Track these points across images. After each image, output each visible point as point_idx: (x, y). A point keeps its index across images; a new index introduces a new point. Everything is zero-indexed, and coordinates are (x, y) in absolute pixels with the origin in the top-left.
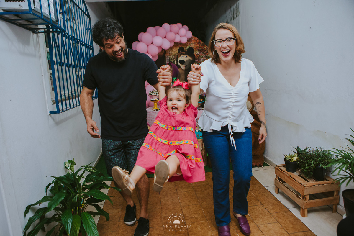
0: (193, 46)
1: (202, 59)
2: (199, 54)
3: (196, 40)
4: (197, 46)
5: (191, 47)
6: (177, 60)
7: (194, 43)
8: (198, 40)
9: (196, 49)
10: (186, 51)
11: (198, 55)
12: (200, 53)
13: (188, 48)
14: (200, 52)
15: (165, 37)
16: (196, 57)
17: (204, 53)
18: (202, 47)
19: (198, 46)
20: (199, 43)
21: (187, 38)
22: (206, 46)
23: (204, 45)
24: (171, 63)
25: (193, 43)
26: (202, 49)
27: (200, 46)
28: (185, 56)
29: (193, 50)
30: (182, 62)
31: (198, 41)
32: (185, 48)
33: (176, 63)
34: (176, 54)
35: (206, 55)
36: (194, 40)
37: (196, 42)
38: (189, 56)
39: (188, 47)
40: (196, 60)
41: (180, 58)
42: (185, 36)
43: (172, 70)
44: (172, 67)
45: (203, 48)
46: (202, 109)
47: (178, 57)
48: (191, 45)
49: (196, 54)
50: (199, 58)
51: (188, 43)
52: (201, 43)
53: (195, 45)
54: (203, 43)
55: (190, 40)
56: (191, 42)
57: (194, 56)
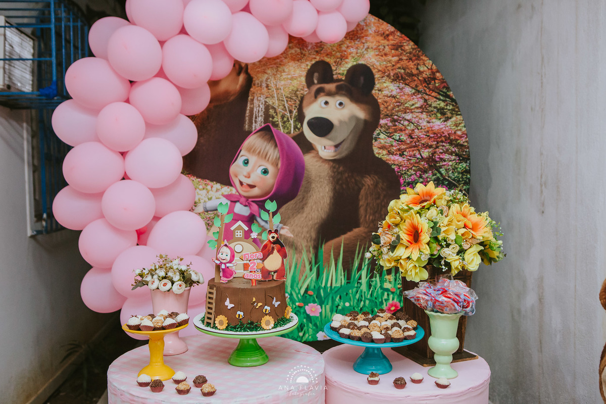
0: (371, 59)
1: (409, 116)
2: (394, 93)
3: (386, 36)
4: (390, 61)
5: (362, 62)
6: (300, 117)
7: (377, 49)
8: (392, 33)
9: (383, 72)
10: (341, 80)
11: (394, 97)
12: (401, 89)
13: (349, 65)
14: (402, 85)
15: (247, 9)
16: (382, 107)
17: (419, 92)
18: (411, 65)
19: (396, 59)
20: (397, 47)
21: (348, 22)
22: (429, 63)
23: (418, 58)
24: (273, 129)
25: (374, 45)
26: (411, 75)
27: (401, 60)
28: (334, 101)
29: (372, 75)
30: (322, 127)
31: (393, 40)
32: (338, 64)
33: (296, 127)
34: (295, 92)
35: (426, 101)
36: (377, 33)
37: (385, 42)
38: (355, 99)
39: (349, 63)
40: (382, 122)
41: (314, 110)
42: (338, 9)
43: (278, 159)
44: (276, 146)
45: (415, 71)
46: (414, 381)
47: (305, 103)
48: (362, 56)
49: (383, 92)
50: (398, 111)
51: (348, 47)
52: (407, 48)
53: (378, 55)
54: (413, 49)
55: (359, 32)
56: (364, 41)
57: (376, 101)
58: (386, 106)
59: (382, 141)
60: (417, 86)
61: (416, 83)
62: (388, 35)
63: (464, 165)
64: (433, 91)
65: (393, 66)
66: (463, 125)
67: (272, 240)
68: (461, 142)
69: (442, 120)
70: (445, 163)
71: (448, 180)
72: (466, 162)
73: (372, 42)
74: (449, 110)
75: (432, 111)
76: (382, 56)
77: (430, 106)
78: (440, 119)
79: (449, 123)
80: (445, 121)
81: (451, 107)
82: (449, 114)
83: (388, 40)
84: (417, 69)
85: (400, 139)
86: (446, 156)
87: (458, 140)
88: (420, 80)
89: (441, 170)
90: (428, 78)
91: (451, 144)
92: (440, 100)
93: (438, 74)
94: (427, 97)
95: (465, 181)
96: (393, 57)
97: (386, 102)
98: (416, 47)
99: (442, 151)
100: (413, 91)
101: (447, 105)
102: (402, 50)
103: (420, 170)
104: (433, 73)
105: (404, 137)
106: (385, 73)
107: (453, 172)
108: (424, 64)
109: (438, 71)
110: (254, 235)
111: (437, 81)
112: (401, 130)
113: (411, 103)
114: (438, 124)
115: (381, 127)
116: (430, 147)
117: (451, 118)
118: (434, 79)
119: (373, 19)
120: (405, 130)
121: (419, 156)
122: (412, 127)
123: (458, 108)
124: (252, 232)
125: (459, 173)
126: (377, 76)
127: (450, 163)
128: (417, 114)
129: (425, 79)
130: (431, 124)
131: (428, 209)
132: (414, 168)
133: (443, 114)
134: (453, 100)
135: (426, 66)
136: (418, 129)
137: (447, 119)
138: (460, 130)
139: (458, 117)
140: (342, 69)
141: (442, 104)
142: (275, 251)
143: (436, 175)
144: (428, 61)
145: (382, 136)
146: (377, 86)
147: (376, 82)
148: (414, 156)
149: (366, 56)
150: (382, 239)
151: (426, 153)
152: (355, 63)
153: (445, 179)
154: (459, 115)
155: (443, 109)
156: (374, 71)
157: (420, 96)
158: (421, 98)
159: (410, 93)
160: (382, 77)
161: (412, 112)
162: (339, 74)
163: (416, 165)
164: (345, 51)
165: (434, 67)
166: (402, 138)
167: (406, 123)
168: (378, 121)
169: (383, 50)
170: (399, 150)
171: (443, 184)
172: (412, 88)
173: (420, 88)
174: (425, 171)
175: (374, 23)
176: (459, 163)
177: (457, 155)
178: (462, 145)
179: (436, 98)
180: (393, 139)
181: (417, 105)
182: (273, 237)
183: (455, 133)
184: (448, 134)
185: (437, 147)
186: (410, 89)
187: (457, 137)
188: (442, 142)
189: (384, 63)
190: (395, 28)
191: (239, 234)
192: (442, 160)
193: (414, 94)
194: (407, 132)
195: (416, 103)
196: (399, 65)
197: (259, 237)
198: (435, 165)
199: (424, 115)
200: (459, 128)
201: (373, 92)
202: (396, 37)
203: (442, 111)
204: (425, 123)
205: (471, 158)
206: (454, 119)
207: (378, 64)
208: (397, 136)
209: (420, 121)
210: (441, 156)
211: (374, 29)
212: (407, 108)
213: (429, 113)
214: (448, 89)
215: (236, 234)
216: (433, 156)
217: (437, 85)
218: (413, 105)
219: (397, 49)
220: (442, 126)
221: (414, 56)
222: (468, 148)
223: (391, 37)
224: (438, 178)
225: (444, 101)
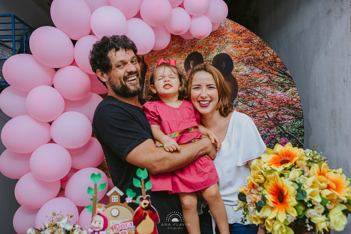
0: (230, 49)
1: (258, 89)
2: (247, 73)
3: (240, 34)
4: (243, 51)
5: (224, 52)
7: (234, 43)
8: (244, 31)
9: (239, 59)
11: (247, 76)
12: (252, 70)
13: (215, 55)
14: (252, 67)
15: (138, 16)
16: (239, 83)
18: (258, 52)
19: (248, 49)
20: (248, 41)
21: (213, 24)
22: (271, 51)
23: (263, 48)
26: (259, 60)
27: (251, 49)
29: (231, 61)
31: (245, 36)
32: (207, 54)
35: (270, 77)
36: (234, 32)
39: (215, 53)
40: (239, 93)
42: (205, 13)
45: (261, 57)
48: (224, 47)
49: (240, 73)
50: (251, 86)
51: (213, 42)
52: (255, 41)
53: (235, 47)
54: (260, 42)
55: (221, 31)
56: (224, 38)
57: (235, 79)
58: (242, 82)
59: (240, 107)
60: (263, 68)
61: (262, 65)
62: (241, 33)
63: (300, 123)
64: (275, 70)
65: (246, 54)
66: (297, 94)
67: (144, 206)
68: (297, 106)
69: (282, 91)
70: (286, 122)
71: (288, 134)
72: (301, 121)
73: (231, 38)
74: (287, 83)
75: (275, 85)
76: (238, 47)
77: (273, 81)
78: (281, 90)
79: (287, 93)
80: (284, 91)
81: (288, 82)
82: (287, 87)
83: (242, 36)
84: (263, 55)
85: (252, 105)
86: (286, 117)
87: (294, 105)
88: (265, 63)
89: (283, 126)
90: (271, 61)
91: (289, 108)
92: (280, 76)
93: (278, 59)
94: (271, 75)
95: (300, 134)
96: (245, 48)
97: (242, 79)
98: (261, 40)
99: (282, 113)
100: (261, 71)
101: (285, 80)
102: (251, 43)
103: (268, 127)
104: (275, 58)
105: (255, 104)
106: (240, 59)
107: (291, 128)
108: (268, 52)
109: (278, 57)
110: (129, 200)
111: (277, 64)
112: (253, 99)
113: (259, 79)
114: (279, 94)
115: (239, 97)
116: (275, 110)
117: (288, 89)
118: (276, 62)
119: (230, 22)
120: (256, 99)
121: (267, 117)
122: (261, 96)
123: (293, 82)
124: (127, 197)
125: (296, 128)
126: (235, 61)
127: (289, 121)
128: (264, 87)
129: (269, 62)
130: (275, 94)
131: (290, 170)
132: (263, 126)
133: (283, 86)
134: (289, 77)
135: (269, 53)
136: (265, 98)
137: (286, 90)
138: (295, 97)
139: (294, 88)
140: (210, 57)
141: (282, 80)
142: (148, 217)
143: (279, 130)
144: (270, 50)
145: (240, 104)
146: (235, 68)
147: (234, 66)
148: (263, 117)
149: (227, 48)
150: (247, 198)
151: (271, 115)
152: (219, 53)
153: (286, 133)
154: (294, 87)
155: (283, 83)
156: (232, 58)
157: (266, 74)
158: (267, 76)
159: (259, 73)
160: (239, 62)
161: (261, 86)
162: (208, 61)
163: (265, 123)
164: (212, 45)
165: (275, 54)
166: (254, 104)
167: (257, 94)
168: (237, 93)
169: (239, 43)
170: (252, 113)
171: (285, 136)
172: (260, 69)
173: (266, 69)
174: (271, 128)
175: (231, 25)
176: (296, 121)
177: (294, 115)
178: (297, 108)
179: (277, 75)
180: (248, 105)
181: (264, 81)
182: (145, 204)
183: (292, 100)
184: (287, 101)
185: (279, 110)
186: (259, 70)
187: (293, 103)
188: (283, 106)
189: (239, 52)
190: (246, 28)
191: (115, 199)
192: (283, 119)
193: (261, 73)
194: (257, 100)
195: (263, 79)
196: (250, 53)
197: (134, 201)
198: (278, 123)
199: (269, 88)
200: (295, 96)
201: (233, 72)
202: (247, 34)
203: (282, 85)
204: (270, 94)
205: (304, 117)
206: (291, 90)
207: (235, 53)
208: (250, 103)
209: (267, 92)
210: (282, 117)
211: (231, 29)
212: (257, 83)
213: (273, 86)
214: (285, 68)
215: (113, 199)
216: (276, 117)
217: (278, 66)
218: (261, 81)
219: (248, 43)
220: (282, 95)
221: (261, 46)
222: (302, 110)
223: (243, 34)
224: (281, 132)
225: (283, 77)
